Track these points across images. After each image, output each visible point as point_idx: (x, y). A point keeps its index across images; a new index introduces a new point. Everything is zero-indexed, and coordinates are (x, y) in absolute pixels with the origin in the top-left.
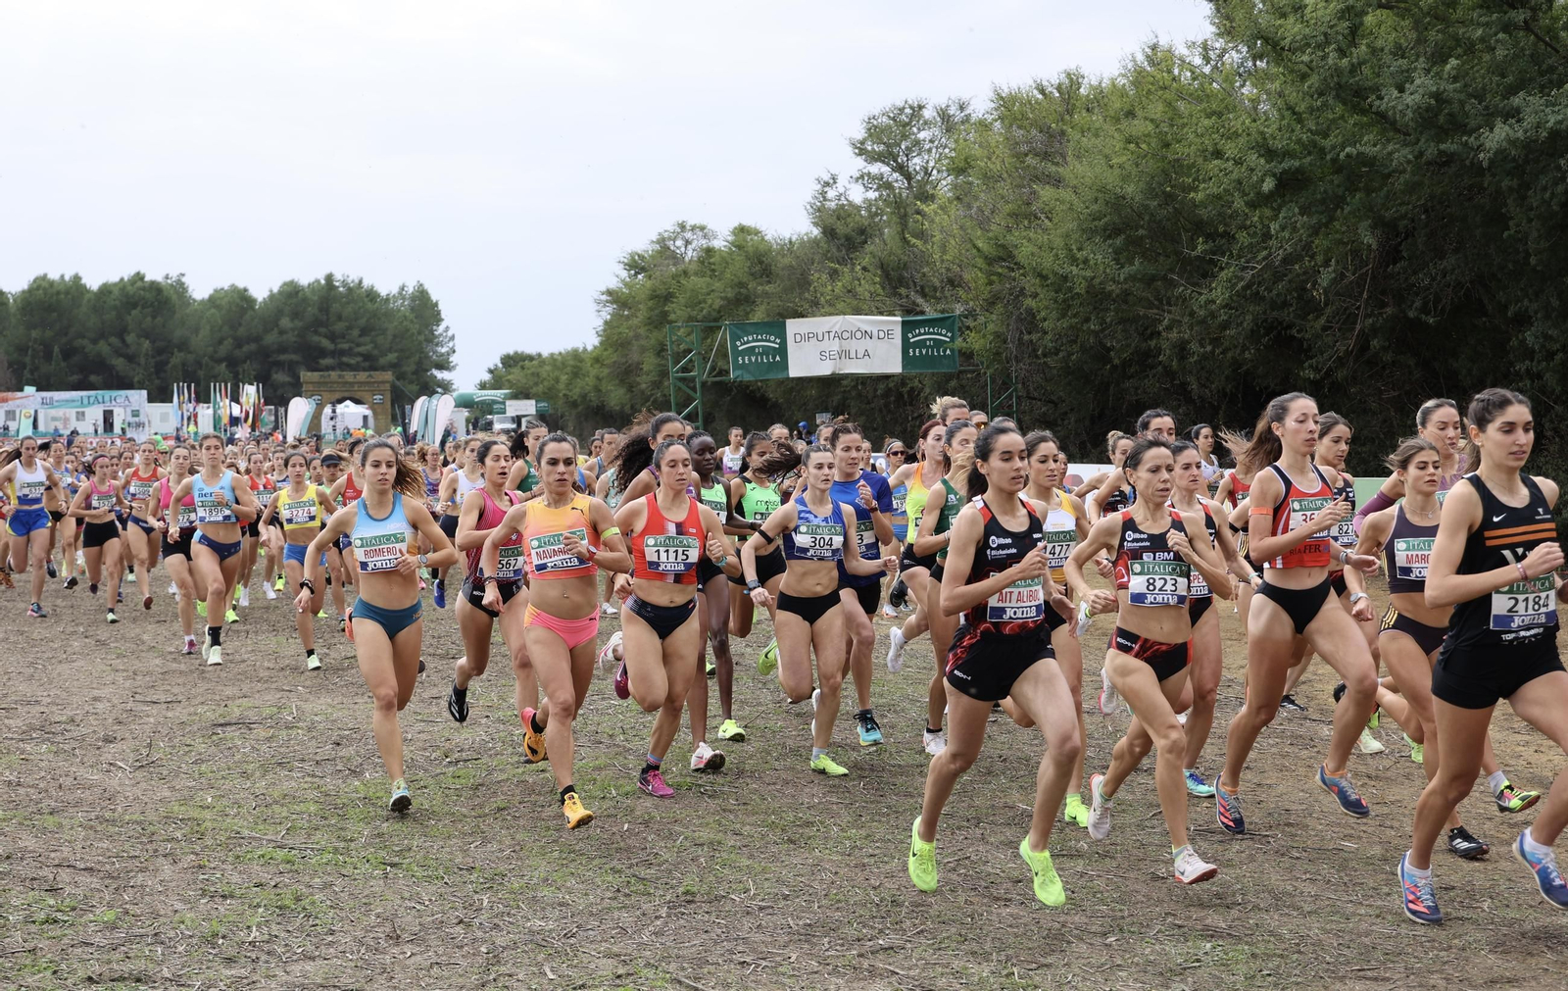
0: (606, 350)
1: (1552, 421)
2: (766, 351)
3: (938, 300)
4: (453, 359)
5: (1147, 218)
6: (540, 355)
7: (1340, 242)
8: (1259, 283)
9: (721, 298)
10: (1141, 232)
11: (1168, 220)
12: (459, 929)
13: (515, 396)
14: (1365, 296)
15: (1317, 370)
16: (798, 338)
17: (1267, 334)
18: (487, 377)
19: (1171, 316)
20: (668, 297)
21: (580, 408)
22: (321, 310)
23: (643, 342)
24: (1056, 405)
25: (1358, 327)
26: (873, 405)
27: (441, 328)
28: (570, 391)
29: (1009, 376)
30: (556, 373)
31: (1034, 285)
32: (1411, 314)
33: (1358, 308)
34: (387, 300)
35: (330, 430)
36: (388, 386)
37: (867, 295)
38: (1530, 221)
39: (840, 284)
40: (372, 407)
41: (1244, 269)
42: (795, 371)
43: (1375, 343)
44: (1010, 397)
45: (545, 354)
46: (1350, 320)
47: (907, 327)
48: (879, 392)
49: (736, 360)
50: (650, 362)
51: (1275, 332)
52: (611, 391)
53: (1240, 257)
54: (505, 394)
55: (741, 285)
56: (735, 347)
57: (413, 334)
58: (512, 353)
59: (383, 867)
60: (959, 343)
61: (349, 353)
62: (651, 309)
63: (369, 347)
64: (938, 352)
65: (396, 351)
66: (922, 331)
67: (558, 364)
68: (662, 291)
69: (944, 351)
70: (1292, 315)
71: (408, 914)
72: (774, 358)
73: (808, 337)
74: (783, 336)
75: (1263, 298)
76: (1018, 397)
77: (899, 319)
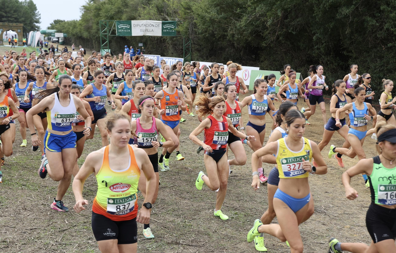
0: (83, 22)
1: (321, 60)
2: (126, 29)
3: (171, 17)
4: (40, 20)
5: (225, 2)
6: (64, 21)
7: (273, 14)
8: (253, 21)
9: (114, 11)
10: (224, 6)
11: (231, 3)
12: (42, 206)
13: (58, 32)
14: (279, 26)
15: (266, 44)
16: (135, 26)
17: (254, 34)
18: (50, 26)
19: (231, 27)
20: (100, 9)
21: (75, 36)
22: (2, 5)
23: (93, 21)
24: (201, 46)
25: (277, 34)
26: (154, 42)
27: (37, 12)
28: (73, 32)
29: (189, 38)
30: (69, 26)
31: (196, 17)
32: (290, 31)
33: (277, 29)
34: (21, 3)
35: (6, 38)
36: (22, 28)
37: (153, 14)
38: (319, 12)
39: (146, 11)
40: (17, 32)
41: (249, 17)
42: (133, 35)
43: (281, 38)
44: (189, 43)
45: (66, 21)
46: (275, 32)
47: (163, 24)
48: (155, 39)
49: (118, 31)
50: (95, 27)
51: (256, 33)
52: (84, 33)
53: (248, 14)
54: (55, 31)
55: (119, 8)
56: (118, 27)
57: (29, 13)
58: (57, 20)
59: (21, 186)
60: (177, 29)
61: (11, 17)
62: (95, 12)
63: (16, 16)
64: (171, 31)
65: (24, 17)
66: (167, 25)
67: (70, 24)
68: (98, 7)
69: (173, 31)
70: (261, 29)
71: (28, 201)
72: (128, 30)
73: (137, 25)
74: (130, 24)
75: (254, 25)
76: (191, 43)
77: (161, 22)
